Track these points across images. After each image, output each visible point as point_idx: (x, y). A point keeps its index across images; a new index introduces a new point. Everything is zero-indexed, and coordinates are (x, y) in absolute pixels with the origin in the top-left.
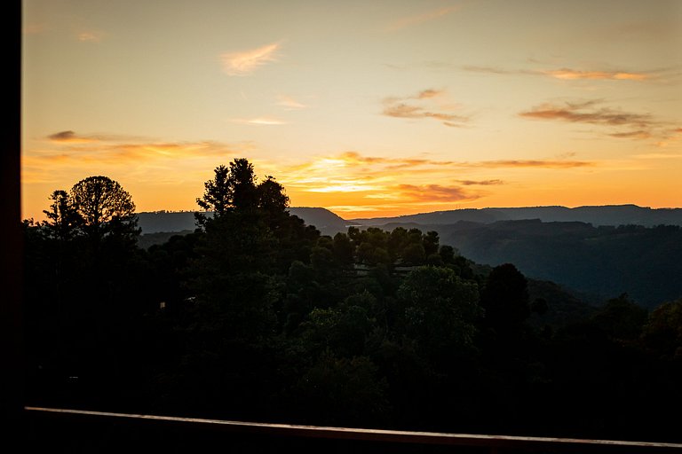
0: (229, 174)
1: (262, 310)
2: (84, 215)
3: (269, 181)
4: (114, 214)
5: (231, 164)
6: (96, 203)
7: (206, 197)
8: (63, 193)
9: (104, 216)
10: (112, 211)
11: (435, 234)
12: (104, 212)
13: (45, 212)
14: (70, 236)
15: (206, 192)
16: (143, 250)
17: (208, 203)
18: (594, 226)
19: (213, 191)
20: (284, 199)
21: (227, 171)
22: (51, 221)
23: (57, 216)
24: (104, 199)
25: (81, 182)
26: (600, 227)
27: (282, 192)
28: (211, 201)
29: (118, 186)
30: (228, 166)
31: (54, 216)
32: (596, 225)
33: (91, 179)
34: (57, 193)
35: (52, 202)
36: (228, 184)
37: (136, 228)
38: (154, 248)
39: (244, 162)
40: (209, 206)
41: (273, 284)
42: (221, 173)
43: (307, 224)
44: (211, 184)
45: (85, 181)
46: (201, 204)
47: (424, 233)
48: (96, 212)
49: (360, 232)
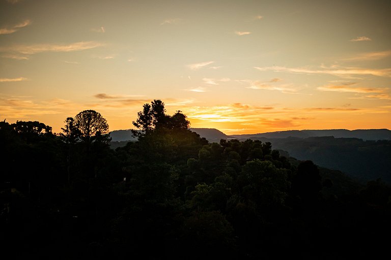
0: (151, 108)
1: (167, 184)
2: (82, 131)
3: (178, 113)
4: (98, 130)
5: (152, 102)
6: (88, 124)
7: (138, 121)
8: (71, 119)
9: (92, 131)
10: (96, 128)
11: (269, 144)
12: (92, 129)
13: (62, 128)
14: (75, 142)
15: (138, 118)
16: (112, 150)
17: (139, 124)
18: (363, 140)
19: (142, 117)
20: (187, 122)
21: (150, 107)
22: (65, 134)
23: (68, 131)
24: (93, 122)
25: (80, 113)
26: (367, 141)
27: (186, 119)
28: (141, 123)
29: (100, 115)
30: (150, 104)
31: (66, 131)
32: (365, 140)
33: (85, 111)
34: (68, 119)
35: (66, 124)
36: (150, 114)
37: (109, 138)
38: (118, 149)
39: (159, 102)
40: (139, 126)
41: (174, 170)
42: (147, 108)
43: (201, 137)
44: (141, 114)
45: (83, 113)
46: (135, 124)
47: (263, 143)
48: (88, 129)
49: (227, 142)
